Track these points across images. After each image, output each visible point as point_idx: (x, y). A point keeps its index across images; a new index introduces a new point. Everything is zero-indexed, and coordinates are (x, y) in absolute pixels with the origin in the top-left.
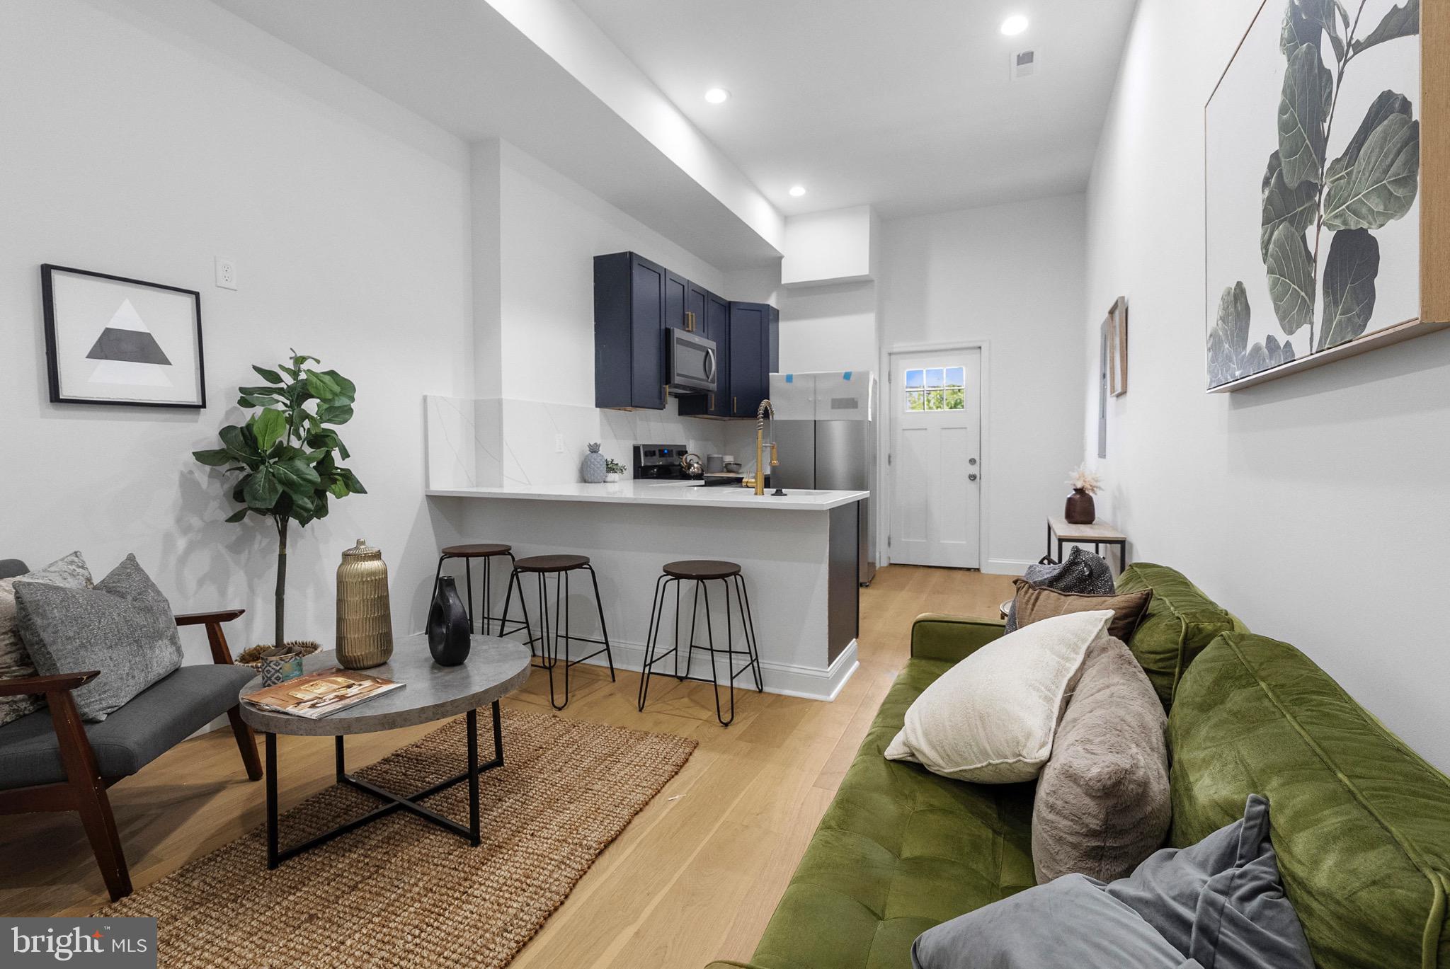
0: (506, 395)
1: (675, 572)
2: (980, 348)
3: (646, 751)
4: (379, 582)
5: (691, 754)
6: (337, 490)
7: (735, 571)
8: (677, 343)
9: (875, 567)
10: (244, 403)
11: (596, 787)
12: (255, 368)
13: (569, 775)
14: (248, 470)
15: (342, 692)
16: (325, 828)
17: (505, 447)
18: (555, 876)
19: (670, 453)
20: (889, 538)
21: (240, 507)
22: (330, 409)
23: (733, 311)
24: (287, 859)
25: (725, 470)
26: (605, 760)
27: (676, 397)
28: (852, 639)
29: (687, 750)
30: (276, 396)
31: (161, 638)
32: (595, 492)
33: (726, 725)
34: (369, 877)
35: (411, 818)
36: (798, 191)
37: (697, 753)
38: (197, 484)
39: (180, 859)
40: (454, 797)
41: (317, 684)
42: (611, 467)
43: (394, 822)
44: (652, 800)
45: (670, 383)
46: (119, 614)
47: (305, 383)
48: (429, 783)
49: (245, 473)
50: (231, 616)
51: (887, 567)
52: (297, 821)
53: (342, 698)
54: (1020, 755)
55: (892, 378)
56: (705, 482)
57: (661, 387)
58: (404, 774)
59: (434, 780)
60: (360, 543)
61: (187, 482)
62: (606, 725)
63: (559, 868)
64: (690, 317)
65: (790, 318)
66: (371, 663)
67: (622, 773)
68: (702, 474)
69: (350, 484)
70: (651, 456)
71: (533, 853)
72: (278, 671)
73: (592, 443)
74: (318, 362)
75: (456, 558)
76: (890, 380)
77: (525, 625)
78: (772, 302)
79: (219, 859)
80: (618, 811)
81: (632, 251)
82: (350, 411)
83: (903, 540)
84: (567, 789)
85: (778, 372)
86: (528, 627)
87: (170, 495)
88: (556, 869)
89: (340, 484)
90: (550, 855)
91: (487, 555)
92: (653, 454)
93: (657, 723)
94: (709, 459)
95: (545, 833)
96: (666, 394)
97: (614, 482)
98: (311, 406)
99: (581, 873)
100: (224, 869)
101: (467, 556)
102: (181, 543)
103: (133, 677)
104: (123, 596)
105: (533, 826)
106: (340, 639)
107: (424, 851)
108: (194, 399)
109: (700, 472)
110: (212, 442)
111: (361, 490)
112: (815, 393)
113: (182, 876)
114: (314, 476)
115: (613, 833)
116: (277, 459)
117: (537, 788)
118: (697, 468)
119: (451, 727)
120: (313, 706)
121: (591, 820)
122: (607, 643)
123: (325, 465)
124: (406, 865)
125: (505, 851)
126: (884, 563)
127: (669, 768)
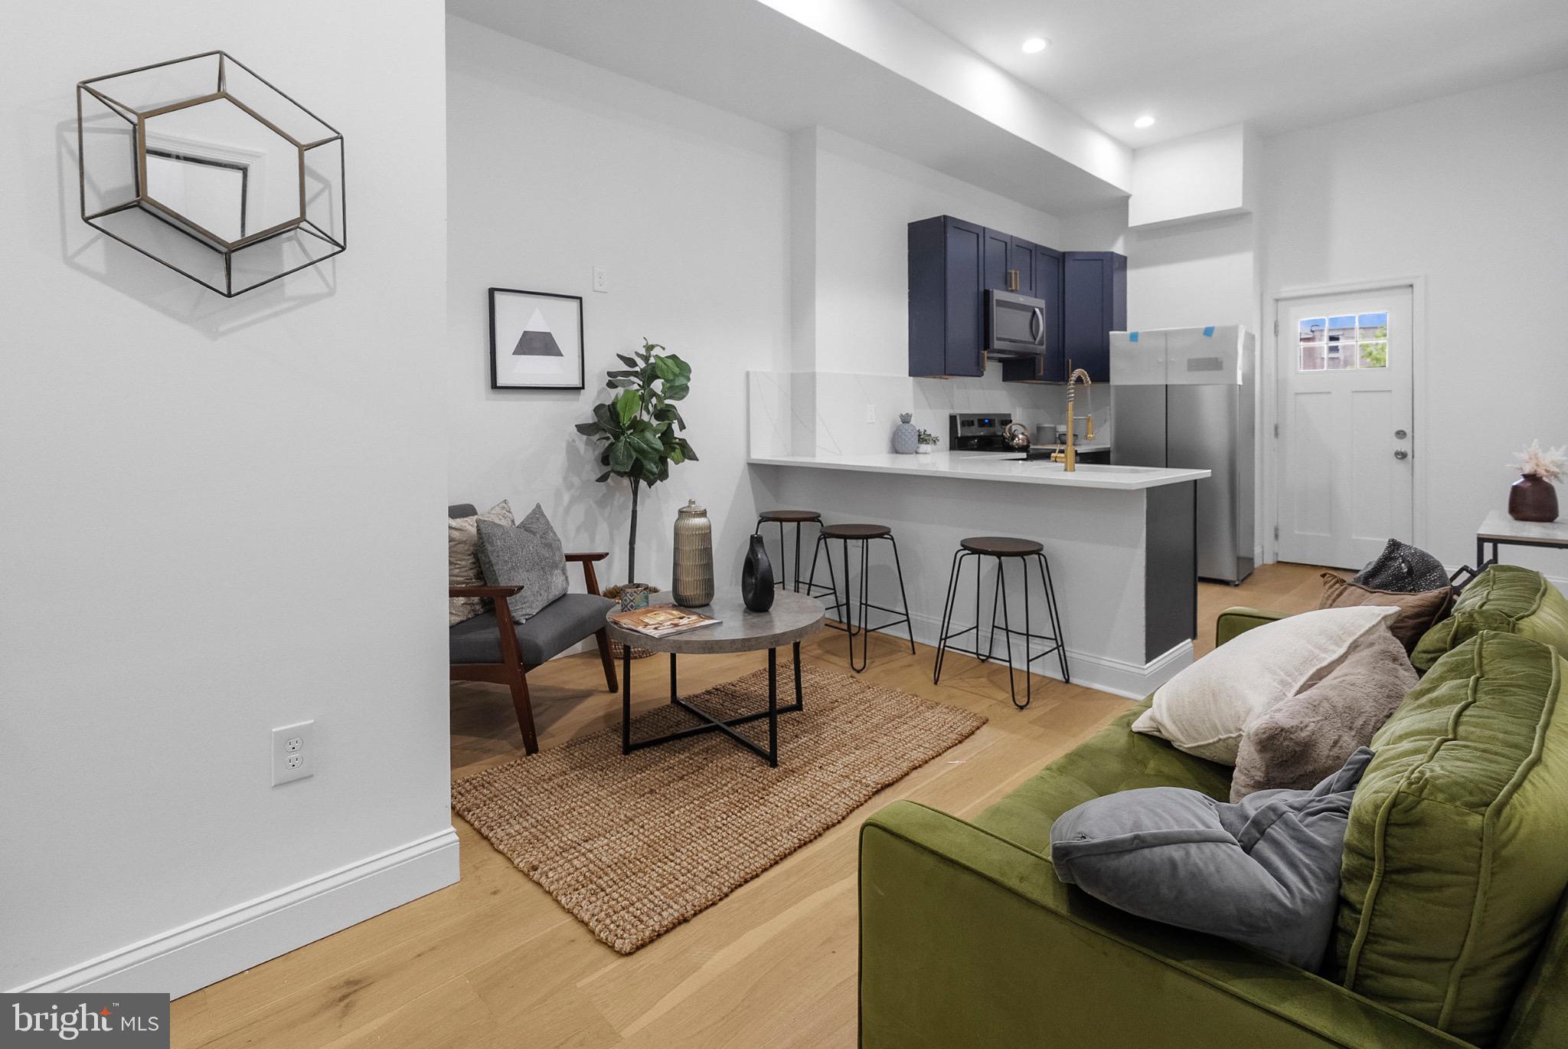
0: (819, 369)
1: (973, 548)
2: (1411, 286)
3: (934, 719)
4: (706, 535)
5: (978, 728)
6: (676, 456)
7: (1037, 550)
8: (997, 305)
9: (1253, 564)
10: (611, 385)
11: (881, 741)
12: (618, 355)
13: (859, 727)
14: (612, 440)
15: (676, 621)
16: (662, 734)
17: (817, 418)
18: (836, 801)
19: (991, 423)
20: (1276, 530)
21: (606, 469)
22: (671, 388)
23: (1069, 264)
24: (635, 749)
25: (1058, 441)
26: (893, 720)
27: (1000, 361)
28: (1187, 639)
29: (975, 724)
30: (632, 378)
31: (557, 568)
32: (907, 464)
33: (1022, 708)
34: (693, 773)
35: (725, 738)
36: (1145, 121)
37: (984, 728)
38: (578, 450)
39: (565, 738)
40: (759, 728)
41: (658, 614)
42: (923, 438)
43: (712, 739)
44: (932, 761)
45: (989, 348)
46: (533, 547)
47: (654, 366)
48: (740, 714)
49: (609, 442)
50: (600, 557)
51: (1273, 565)
52: (642, 725)
53: (676, 625)
54: (1241, 730)
55: (1281, 328)
56: (1027, 455)
57: (979, 353)
58: (722, 705)
59: (744, 712)
60: (691, 502)
61: (571, 449)
62: (899, 690)
63: (840, 796)
64: (1013, 276)
65: (1139, 265)
66: (697, 603)
67: (907, 733)
68: (1028, 446)
69: (686, 452)
70: (969, 425)
71: (819, 781)
72: (631, 601)
73: (904, 414)
74: (664, 349)
75: (771, 522)
76: (1276, 333)
77: (832, 591)
78: (1119, 248)
79: (591, 741)
80: (898, 763)
81: (946, 214)
82: (686, 389)
83: (1296, 532)
84: (854, 738)
85: (1125, 330)
86: (835, 593)
87: (558, 460)
88: (838, 796)
89: (678, 451)
90: (833, 785)
91: (799, 521)
92: (972, 423)
93: (950, 697)
94: (1039, 429)
95: (831, 768)
96: (984, 358)
97: (926, 453)
98: (657, 385)
99: (859, 804)
100: (595, 748)
101: (781, 520)
102: (566, 498)
103: (541, 595)
104: (534, 533)
105: (822, 761)
106: (676, 581)
107: (733, 763)
108: (577, 383)
109: (1025, 444)
110: (589, 417)
111: (694, 458)
112: (1166, 354)
113: (568, 748)
114: (659, 445)
115: (890, 779)
116: (632, 431)
117: (828, 732)
118: (1023, 440)
119: (762, 674)
120: (656, 628)
121: (873, 766)
122: (907, 615)
123: (667, 436)
124: (719, 770)
125: (797, 775)
126: (1269, 560)
127: (953, 736)
